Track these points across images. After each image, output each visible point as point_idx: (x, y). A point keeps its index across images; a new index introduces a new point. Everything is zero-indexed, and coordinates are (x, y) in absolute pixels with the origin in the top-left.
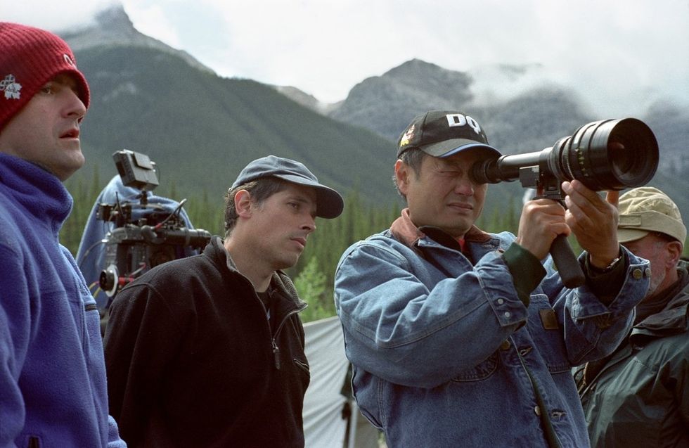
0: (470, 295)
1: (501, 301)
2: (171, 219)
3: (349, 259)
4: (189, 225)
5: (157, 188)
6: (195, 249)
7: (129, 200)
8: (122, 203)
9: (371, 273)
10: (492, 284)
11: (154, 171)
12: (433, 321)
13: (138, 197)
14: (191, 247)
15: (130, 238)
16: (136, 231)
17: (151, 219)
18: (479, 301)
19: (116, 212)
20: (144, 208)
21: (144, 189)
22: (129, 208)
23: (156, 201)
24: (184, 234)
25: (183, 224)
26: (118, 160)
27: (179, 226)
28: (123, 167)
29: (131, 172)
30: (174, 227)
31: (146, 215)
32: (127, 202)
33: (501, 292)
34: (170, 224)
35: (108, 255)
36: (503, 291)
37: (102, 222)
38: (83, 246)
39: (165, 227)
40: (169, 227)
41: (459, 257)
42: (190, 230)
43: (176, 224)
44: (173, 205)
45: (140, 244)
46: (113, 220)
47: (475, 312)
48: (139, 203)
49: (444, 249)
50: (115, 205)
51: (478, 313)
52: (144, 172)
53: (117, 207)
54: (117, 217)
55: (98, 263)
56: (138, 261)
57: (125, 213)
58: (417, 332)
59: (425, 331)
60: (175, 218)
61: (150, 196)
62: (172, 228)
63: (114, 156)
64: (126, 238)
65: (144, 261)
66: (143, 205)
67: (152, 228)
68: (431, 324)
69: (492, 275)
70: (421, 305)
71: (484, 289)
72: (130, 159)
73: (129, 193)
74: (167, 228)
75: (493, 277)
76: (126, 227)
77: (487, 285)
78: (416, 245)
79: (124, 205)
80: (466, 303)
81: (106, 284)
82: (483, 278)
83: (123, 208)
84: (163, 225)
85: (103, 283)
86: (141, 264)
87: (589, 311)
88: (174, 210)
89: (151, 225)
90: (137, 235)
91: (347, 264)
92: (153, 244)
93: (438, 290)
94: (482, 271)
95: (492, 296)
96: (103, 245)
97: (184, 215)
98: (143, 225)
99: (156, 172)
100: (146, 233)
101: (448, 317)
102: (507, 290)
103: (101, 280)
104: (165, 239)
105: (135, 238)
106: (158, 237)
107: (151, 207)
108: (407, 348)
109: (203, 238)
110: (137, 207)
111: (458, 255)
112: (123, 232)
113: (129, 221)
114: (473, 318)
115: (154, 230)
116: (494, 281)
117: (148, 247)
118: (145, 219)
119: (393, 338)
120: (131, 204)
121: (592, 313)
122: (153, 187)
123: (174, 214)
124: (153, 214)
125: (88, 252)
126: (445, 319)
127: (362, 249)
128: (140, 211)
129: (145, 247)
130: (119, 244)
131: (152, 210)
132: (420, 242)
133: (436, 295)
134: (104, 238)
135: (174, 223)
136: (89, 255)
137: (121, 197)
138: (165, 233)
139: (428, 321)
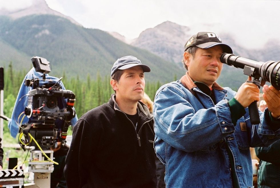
0: (211, 118)
1: (224, 123)
2: (56, 86)
3: (162, 91)
4: (63, 88)
5: (50, 73)
6: (66, 99)
7: (38, 78)
8: (35, 79)
9: (171, 99)
10: (221, 115)
11: (49, 65)
12: (194, 127)
13: (42, 76)
14: (64, 97)
15: (38, 94)
16: (41, 90)
17: (47, 85)
18: (214, 121)
19: (33, 83)
20: (44, 81)
21: (44, 73)
22: (38, 81)
23: (49, 78)
24: (61, 92)
25: (61, 88)
26: (33, 61)
27: (59, 89)
28: (35, 63)
29: (39, 66)
30: (57, 89)
31: (45, 84)
32: (37, 78)
33: (224, 119)
34: (55, 88)
35: (29, 100)
36: (225, 118)
37: (27, 87)
38: (19, 97)
39: (53, 89)
40: (55, 89)
41: (209, 99)
42: (64, 91)
43: (58, 88)
44: (57, 80)
45: (43, 96)
46: (31, 86)
47: (212, 125)
48: (42, 79)
49: (203, 94)
50: (32, 80)
51: (213, 126)
52: (44, 66)
53: (33, 80)
54: (33, 85)
55: (25, 104)
56: (42, 103)
57: (36, 83)
58: (186, 130)
59: (190, 130)
60: (58, 85)
61: (47, 76)
62: (56, 90)
63: (32, 59)
64: (37, 93)
65: (44, 103)
66: (44, 80)
67: (47, 89)
68: (193, 127)
69: (222, 111)
70: (190, 119)
71: (217, 116)
72: (39, 61)
73: (39, 75)
74: (54, 89)
75: (222, 112)
76: (37, 89)
77: (219, 115)
78: (192, 89)
79: (36, 80)
80: (209, 121)
81: (27, 113)
82: (218, 112)
83: (35, 81)
84: (52, 88)
85: (26, 112)
86: (43, 104)
87: (266, 132)
88: (57, 82)
89: (47, 88)
90: (41, 92)
91: (161, 93)
92: (48, 96)
93: (198, 114)
94: (218, 108)
95: (220, 120)
96: (27, 97)
97: (62, 84)
98: (44, 88)
99: (50, 66)
100: (45, 91)
101: (200, 126)
102: (227, 118)
103: (25, 111)
104: (53, 94)
105: (40, 94)
106: (50, 93)
107: (47, 81)
108: (181, 136)
109: (69, 94)
110: (42, 81)
111: (209, 98)
112: (35, 91)
113: (38, 86)
114: (211, 128)
115: (48, 90)
116: (222, 114)
117: (46, 97)
118: (45, 86)
119: (176, 131)
120: (39, 79)
121: (267, 133)
122: (48, 72)
123: (57, 84)
124: (48, 84)
125: (20, 99)
126: (199, 126)
127: (168, 88)
128: (43, 82)
129: (45, 97)
130: (34, 96)
131: (47, 82)
132: (194, 89)
133: (197, 116)
134: (27, 94)
135: (57, 88)
136: (21, 100)
137: (35, 77)
138: (53, 91)
139: (192, 126)
